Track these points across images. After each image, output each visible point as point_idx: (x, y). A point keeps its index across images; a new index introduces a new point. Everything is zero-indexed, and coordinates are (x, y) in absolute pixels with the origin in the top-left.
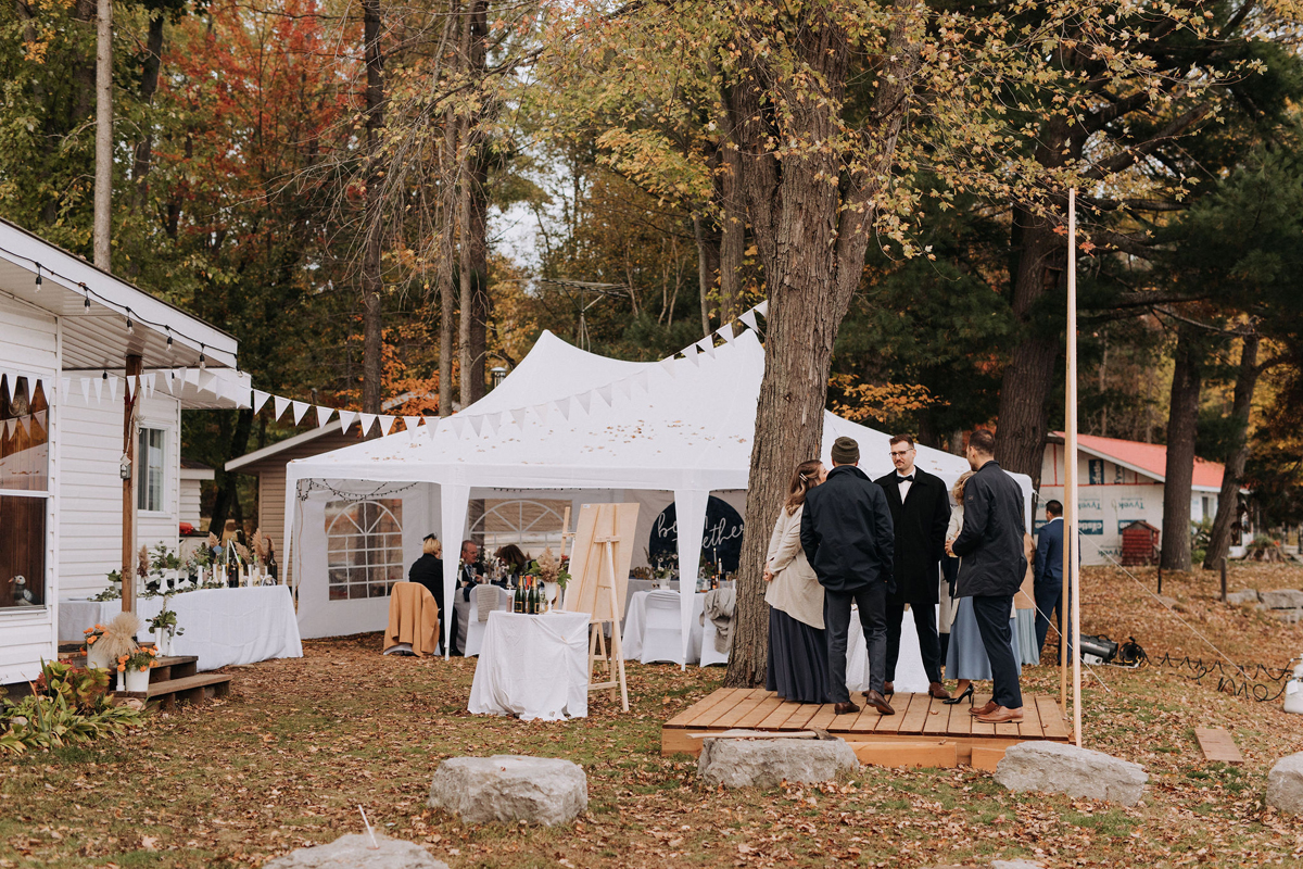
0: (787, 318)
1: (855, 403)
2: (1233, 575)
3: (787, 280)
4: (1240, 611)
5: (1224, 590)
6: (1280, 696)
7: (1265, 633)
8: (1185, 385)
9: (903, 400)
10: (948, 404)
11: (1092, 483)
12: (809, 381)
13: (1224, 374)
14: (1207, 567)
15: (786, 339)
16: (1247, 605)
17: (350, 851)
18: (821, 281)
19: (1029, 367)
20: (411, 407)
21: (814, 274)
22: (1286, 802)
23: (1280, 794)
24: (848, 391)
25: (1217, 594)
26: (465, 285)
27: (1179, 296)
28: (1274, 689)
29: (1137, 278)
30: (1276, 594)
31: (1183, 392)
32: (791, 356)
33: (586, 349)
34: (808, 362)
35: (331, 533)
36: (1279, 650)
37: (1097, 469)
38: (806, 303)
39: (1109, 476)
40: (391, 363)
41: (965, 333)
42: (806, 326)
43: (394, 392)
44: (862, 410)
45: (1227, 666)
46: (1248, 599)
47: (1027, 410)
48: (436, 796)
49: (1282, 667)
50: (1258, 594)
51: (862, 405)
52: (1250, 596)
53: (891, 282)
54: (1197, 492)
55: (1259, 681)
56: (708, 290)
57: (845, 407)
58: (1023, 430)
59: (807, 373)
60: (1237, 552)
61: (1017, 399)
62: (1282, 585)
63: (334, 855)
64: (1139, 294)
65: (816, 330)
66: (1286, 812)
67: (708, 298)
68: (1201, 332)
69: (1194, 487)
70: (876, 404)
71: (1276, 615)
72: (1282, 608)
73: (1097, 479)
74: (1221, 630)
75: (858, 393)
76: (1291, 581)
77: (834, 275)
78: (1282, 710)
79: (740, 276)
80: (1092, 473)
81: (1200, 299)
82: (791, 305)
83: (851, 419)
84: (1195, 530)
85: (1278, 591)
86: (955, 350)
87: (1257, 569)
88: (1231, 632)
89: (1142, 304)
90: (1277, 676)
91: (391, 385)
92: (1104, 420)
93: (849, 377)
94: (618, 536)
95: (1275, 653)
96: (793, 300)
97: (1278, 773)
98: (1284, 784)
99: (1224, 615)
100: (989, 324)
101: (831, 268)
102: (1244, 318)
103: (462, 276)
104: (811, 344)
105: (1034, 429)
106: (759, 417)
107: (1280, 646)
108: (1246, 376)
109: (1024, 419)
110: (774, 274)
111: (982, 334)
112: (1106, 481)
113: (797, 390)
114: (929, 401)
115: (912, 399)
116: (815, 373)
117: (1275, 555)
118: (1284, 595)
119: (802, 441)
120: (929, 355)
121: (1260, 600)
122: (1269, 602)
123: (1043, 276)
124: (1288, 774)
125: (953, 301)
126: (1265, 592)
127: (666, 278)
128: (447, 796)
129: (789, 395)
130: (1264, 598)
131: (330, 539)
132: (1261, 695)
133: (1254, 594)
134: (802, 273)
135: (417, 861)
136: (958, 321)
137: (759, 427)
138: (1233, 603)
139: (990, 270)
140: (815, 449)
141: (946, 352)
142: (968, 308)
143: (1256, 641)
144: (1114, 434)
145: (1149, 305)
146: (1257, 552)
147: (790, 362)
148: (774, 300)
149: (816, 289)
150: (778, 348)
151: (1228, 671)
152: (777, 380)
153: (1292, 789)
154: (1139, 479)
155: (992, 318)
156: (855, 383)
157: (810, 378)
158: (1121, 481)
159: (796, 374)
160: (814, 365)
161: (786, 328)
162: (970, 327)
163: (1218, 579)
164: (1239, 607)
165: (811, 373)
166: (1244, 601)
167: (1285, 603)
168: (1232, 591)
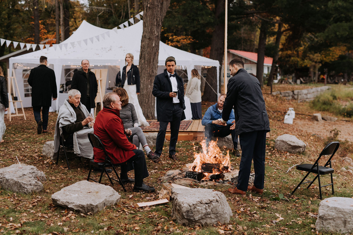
0: (149, 16)
1: (172, 41)
2: (274, 88)
3: (149, 5)
4: (275, 97)
5: (271, 91)
6: (283, 119)
7: (281, 103)
8: (263, 37)
9: (185, 40)
10: (197, 41)
12: (155, 34)
13: (273, 34)
14: (268, 85)
15: (149, 22)
17: (13, 169)
18: (158, 6)
19: (219, 31)
20: (48, 43)
21: (156, 4)
22: (279, 148)
23: (278, 146)
24: (170, 38)
25: (270, 93)
26: (61, 7)
27: (260, 12)
28: (282, 117)
29: (250, 7)
31: (262, 39)
32: (150, 27)
33: (99, 27)
34: (155, 29)
35: (24, 78)
36: (284, 107)
38: (154, 12)
40: (42, 30)
41: (201, 22)
42: (154, 18)
43: (44, 39)
44: (174, 43)
45: (270, 112)
46: (278, 94)
48: (44, 152)
49: (284, 111)
51: (174, 42)
53: (181, 7)
54: (266, 66)
55: (278, 115)
56: (131, 9)
57: (169, 42)
59: (154, 32)
60: (276, 81)
61: (216, 40)
62: (287, 90)
63: (8, 170)
64: (249, 11)
65: (157, 20)
66: (280, 150)
67: (131, 11)
68: (267, 22)
69: (265, 64)
70: (178, 41)
71: (285, 98)
74: (270, 102)
75: (173, 38)
76: (289, 89)
77: (162, 4)
78: (283, 123)
79: (139, 5)
81: (266, 12)
82: (150, 13)
83: (171, 46)
84: (265, 76)
85: (285, 91)
86: (199, 26)
87: (281, 86)
88: (272, 102)
89: (250, 14)
90: (283, 114)
91: (43, 37)
92: (243, 46)
93: (170, 34)
94: (102, 78)
95: (283, 108)
96: (150, 11)
97: (278, 140)
98: (279, 143)
99: (271, 98)
100: (208, 19)
101: (161, 2)
102: (278, 18)
103: (61, 5)
104: (155, 24)
105: (221, 49)
106: (142, 44)
107: (285, 106)
108: (279, 34)
109: (218, 46)
110: (145, 3)
113: (152, 37)
114: (193, 41)
115: (188, 40)
116: (157, 32)
117: (286, 82)
118: (287, 93)
119: (153, 51)
120: (192, 28)
121: (281, 94)
122: (283, 94)
124: (281, 141)
125: (199, 13)
126: (282, 92)
127: (123, 7)
128: (47, 152)
129: (150, 38)
130: (282, 94)
131: (24, 80)
132: (279, 119)
133: (279, 92)
134: (153, 3)
135: (33, 171)
136: (200, 18)
137: (141, 47)
138: (274, 95)
139: (210, 4)
140: (157, 54)
141: (197, 27)
142: (203, 15)
143: (279, 105)
144: (245, 50)
145: (252, 14)
146: (281, 82)
147: (150, 29)
148: (145, 11)
149: (157, 8)
150: (146, 25)
151: (270, 113)
152: (146, 34)
153: (281, 144)
154: (251, 62)
155: (209, 17)
156: (172, 36)
157: (155, 33)
159: (152, 32)
160: (156, 30)
161: (149, 19)
162: (203, 20)
163: (270, 89)
165: (155, 32)
166: (277, 94)
167: (287, 95)
168: (273, 92)
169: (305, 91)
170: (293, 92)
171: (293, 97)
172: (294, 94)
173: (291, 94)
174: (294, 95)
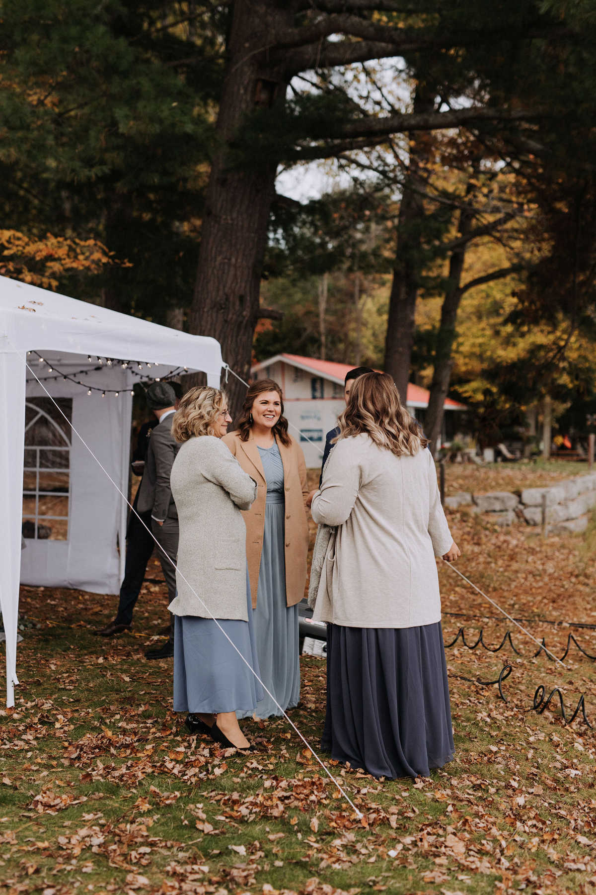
4: (458, 515)
8: (403, 296)
11: (314, 398)
16: (465, 509)
19: (235, 215)
30: (489, 498)
31: (400, 304)
37: (318, 386)
39: (328, 392)
46: (464, 503)
47: (232, 273)
50: (473, 497)
52: (465, 500)
58: (227, 299)
61: (219, 259)
62: (494, 488)
71: (489, 518)
72: (494, 511)
73: (318, 394)
80: (314, 389)
85: (490, 494)
92: (324, 350)
105: (242, 299)
108: (453, 293)
109: (228, 285)
111: (156, 129)
112: (326, 395)
117: (466, 458)
118: (497, 498)
121: (474, 502)
122: (483, 505)
123: (254, 93)
126: (480, 495)
130: (479, 501)
133: (468, 497)
138: (451, 508)
141: (102, 162)
142: (136, 95)
158: (338, 396)
164: (457, 511)
166: (460, 505)
167: (498, 506)
168: (449, 495)
169: (557, 492)
170: (518, 494)
171: (519, 514)
172: (521, 502)
173: (513, 502)
174: (521, 507)
